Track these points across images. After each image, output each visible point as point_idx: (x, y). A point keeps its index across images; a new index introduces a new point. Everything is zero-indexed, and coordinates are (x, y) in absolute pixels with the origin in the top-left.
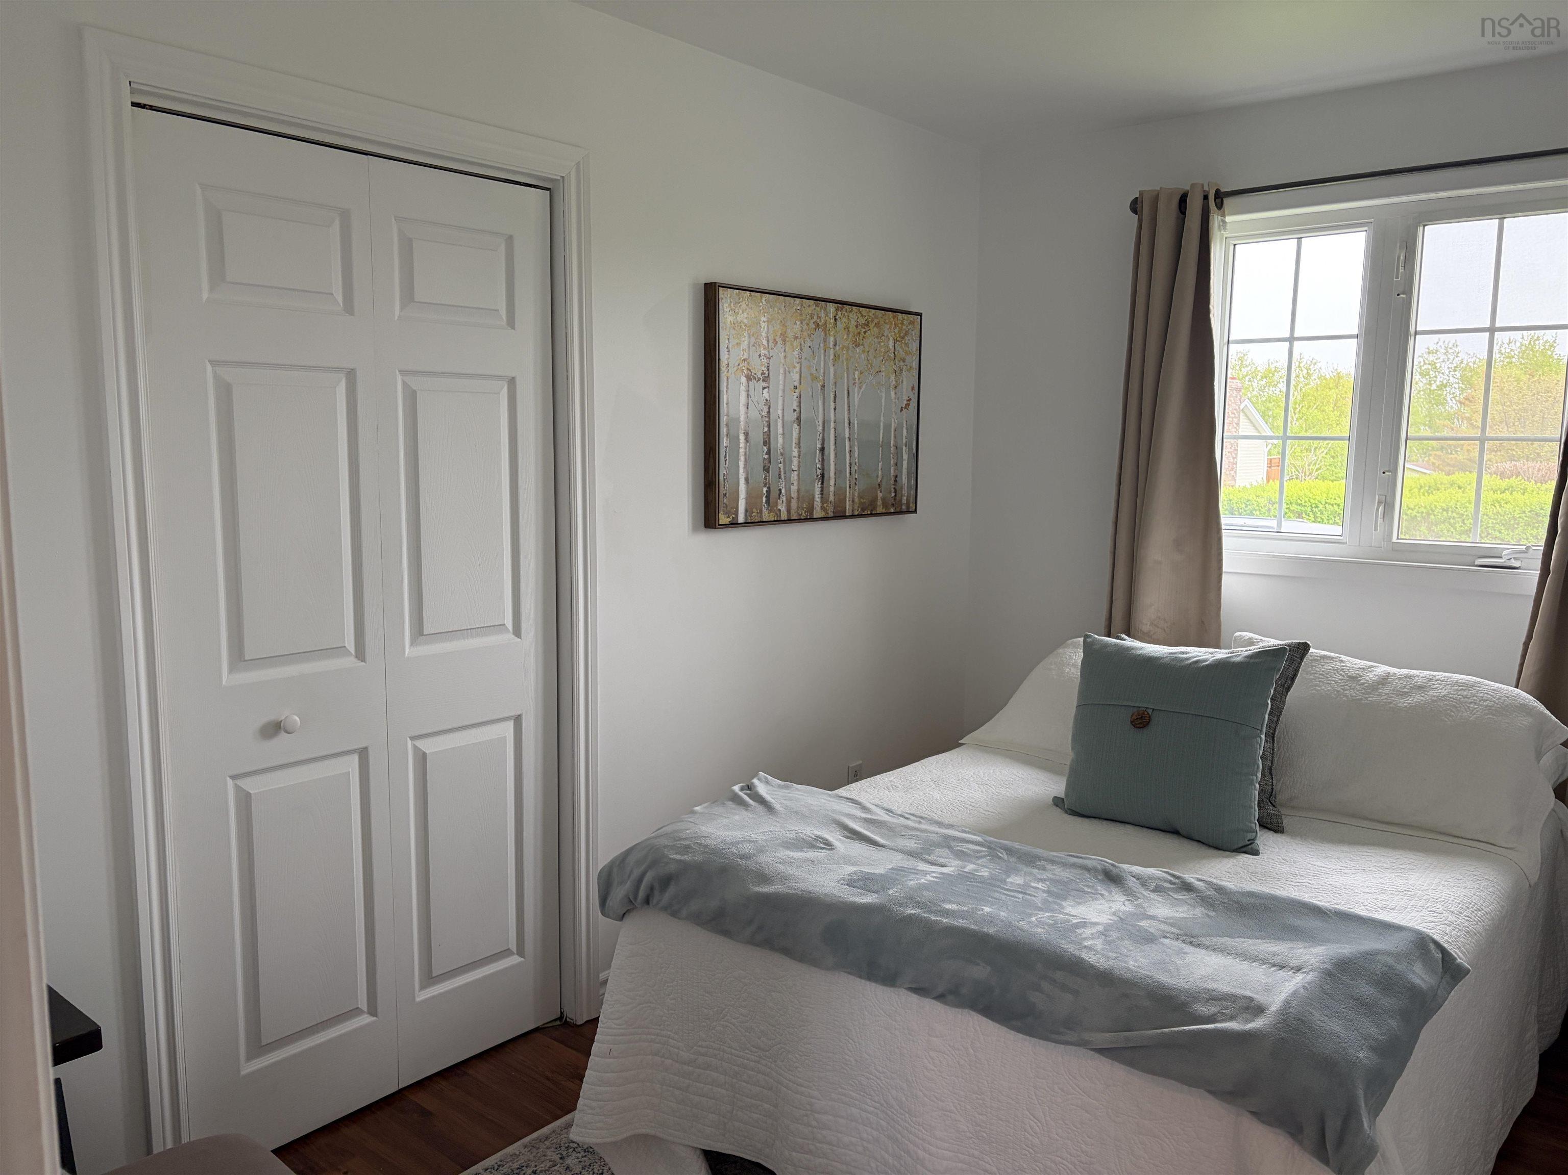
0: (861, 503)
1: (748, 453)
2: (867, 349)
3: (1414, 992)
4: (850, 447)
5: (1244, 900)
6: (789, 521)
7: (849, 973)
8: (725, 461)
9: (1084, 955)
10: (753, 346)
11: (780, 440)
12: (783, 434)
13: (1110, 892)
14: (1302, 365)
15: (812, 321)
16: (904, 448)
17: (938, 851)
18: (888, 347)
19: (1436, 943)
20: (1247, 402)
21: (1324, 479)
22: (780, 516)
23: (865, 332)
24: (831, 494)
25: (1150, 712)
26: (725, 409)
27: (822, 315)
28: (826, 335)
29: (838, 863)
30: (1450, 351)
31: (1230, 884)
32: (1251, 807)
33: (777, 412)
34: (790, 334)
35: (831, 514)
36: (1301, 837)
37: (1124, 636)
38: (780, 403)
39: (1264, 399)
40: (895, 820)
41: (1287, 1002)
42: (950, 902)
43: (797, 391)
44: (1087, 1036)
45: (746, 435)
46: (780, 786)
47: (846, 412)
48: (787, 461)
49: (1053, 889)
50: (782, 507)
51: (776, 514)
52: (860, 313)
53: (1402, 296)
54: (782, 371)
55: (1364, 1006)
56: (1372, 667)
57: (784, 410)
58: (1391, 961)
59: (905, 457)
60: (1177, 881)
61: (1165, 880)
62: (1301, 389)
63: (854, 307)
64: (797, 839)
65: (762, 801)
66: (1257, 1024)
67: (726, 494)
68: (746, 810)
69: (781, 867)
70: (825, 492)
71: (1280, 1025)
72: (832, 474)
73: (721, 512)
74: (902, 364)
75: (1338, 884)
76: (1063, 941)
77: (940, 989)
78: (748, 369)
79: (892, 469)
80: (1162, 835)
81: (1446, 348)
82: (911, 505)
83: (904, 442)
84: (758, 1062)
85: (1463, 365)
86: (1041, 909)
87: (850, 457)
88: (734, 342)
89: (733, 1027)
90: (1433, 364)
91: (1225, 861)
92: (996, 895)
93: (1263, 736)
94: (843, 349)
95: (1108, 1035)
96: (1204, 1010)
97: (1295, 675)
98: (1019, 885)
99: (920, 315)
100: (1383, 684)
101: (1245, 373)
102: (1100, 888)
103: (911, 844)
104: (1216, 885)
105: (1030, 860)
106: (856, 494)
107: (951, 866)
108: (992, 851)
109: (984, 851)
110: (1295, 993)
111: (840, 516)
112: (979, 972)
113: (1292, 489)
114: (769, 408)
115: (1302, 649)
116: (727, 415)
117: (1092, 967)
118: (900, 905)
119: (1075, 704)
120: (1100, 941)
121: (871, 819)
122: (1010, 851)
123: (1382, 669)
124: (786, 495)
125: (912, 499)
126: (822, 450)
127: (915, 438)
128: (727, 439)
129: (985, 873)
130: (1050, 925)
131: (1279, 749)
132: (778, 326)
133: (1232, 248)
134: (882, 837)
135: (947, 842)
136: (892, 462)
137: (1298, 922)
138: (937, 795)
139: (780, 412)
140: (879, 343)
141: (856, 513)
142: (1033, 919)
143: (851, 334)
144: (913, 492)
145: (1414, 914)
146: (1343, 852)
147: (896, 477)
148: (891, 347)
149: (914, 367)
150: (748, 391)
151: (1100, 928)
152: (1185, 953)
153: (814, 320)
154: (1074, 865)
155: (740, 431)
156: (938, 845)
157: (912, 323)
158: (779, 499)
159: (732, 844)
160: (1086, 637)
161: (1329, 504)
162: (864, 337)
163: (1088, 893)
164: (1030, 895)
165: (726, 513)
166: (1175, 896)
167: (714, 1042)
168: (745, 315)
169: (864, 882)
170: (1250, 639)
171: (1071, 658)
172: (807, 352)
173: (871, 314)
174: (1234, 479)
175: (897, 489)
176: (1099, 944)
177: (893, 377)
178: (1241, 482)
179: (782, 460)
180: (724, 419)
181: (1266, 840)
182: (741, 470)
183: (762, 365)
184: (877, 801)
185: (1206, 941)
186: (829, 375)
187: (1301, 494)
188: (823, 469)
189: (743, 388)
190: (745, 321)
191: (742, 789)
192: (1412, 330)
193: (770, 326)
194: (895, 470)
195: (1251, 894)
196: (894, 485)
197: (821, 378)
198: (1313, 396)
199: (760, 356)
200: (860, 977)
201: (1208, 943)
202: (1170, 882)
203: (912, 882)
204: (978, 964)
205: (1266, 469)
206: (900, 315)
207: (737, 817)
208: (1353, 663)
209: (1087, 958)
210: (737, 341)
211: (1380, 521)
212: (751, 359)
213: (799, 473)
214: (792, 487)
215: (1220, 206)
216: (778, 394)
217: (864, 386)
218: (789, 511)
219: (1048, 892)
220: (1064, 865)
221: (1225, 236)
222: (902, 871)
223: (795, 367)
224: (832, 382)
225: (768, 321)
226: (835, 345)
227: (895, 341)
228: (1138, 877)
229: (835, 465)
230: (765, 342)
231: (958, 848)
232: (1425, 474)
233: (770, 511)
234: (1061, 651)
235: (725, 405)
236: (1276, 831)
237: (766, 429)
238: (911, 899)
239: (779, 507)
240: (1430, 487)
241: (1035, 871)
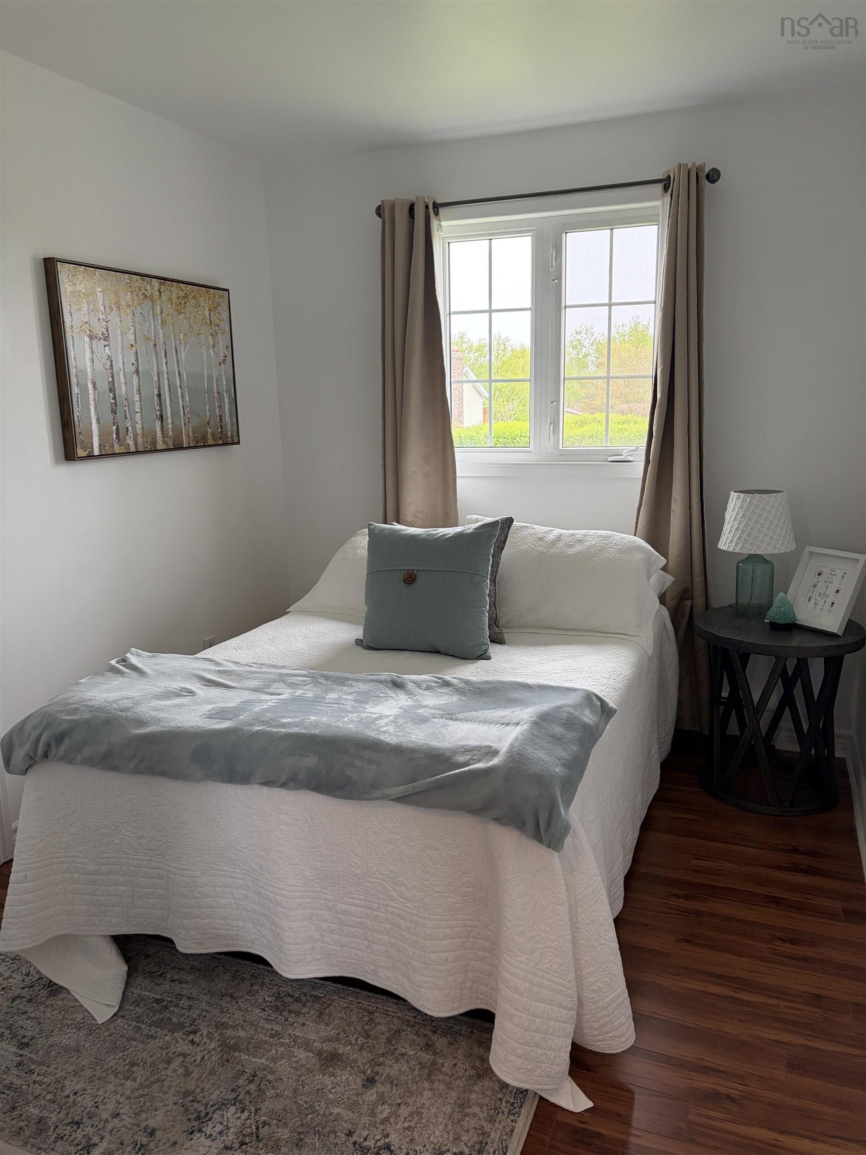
0: (195, 437)
1: (97, 398)
2: (188, 316)
3: (586, 727)
4: (182, 393)
5: (483, 687)
6: (137, 452)
7: (215, 781)
8: (78, 405)
9: (382, 737)
10: (92, 311)
11: (123, 388)
12: (126, 383)
13: (397, 695)
14: (500, 342)
15: (141, 293)
16: (225, 394)
17: (275, 685)
18: (205, 315)
19: (597, 696)
20: (467, 368)
21: (519, 420)
22: (129, 449)
23: (185, 303)
24: (170, 430)
25: (415, 572)
26: (74, 363)
27: (148, 287)
28: (153, 304)
29: (199, 704)
30: (589, 332)
31: (474, 679)
32: (484, 628)
33: (118, 365)
34: (123, 303)
35: (172, 447)
36: (516, 645)
37: (395, 523)
38: (120, 358)
39: (478, 366)
40: (242, 669)
41: (512, 745)
42: (286, 717)
43: (133, 348)
44: (387, 791)
45: (94, 384)
46: (149, 657)
47: (176, 366)
48: (131, 404)
49: (358, 698)
50: (131, 442)
51: (126, 447)
52: (180, 287)
53: (556, 281)
54: (119, 332)
55: (558, 740)
56: (552, 530)
57: (123, 363)
58: (571, 710)
59: (226, 400)
60: (440, 681)
61: (432, 682)
62: (501, 359)
63: (174, 283)
64: (166, 692)
65: (134, 668)
66: (495, 761)
67: (81, 432)
68: (123, 676)
69: (154, 713)
70: (164, 429)
71: (508, 760)
72: (169, 415)
73: (79, 447)
74: (217, 328)
75: (539, 671)
76: (367, 730)
77: (283, 780)
78: (90, 331)
79: (217, 410)
80: (429, 655)
81: (586, 330)
82: (235, 438)
83: (225, 389)
84: (150, 860)
85: (597, 342)
86: (351, 712)
87: (183, 401)
88: (74, 308)
89: (127, 838)
90: (579, 341)
91: (470, 666)
92: (319, 708)
93: (488, 581)
94: (168, 315)
95: (401, 788)
96: (461, 759)
97: (506, 539)
98: (334, 698)
99: (228, 290)
100: (558, 541)
101: (465, 348)
102: (390, 693)
103: (255, 684)
104: (465, 679)
105: (341, 681)
106: (191, 430)
107: (286, 694)
108: (314, 680)
109: (308, 680)
110: (516, 739)
111: (178, 447)
112: (311, 761)
113: (499, 427)
114: (112, 362)
115: (510, 521)
116: (76, 368)
117: (388, 744)
118: (250, 725)
119: (366, 573)
120: (392, 726)
121: (222, 670)
122: (327, 678)
123: (557, 531)
124: (133, 431)
125: (235, 434)
126: (159, 395)
127: (233, 386)
128: (77, 387)
129: (310, 695)
130: (358, 722)
131: (499, 590)
132: (112, 296)
133: (447, 244)
134: (233, 682)
135: (281, 678)
136: (217, 404)
137: (516, 695)
138: (272, 648)
139: (121, 366)
140: (197, 311)
141: (192, 445)
142: (346, 719)
143: (174, 304)
144: (235, 428)
145: (584, 682)
146: (540, 651)
147: (221, 416)
148: (207, 315)
149: (226, 330)
150: (92, 348)
151: (392, 718)
152: (448, 726)
153: (142, 292)
154: (372, 681)
155: (88, 380)
156: (275, 681)
157: (222, 297)
158: (127, 434)
159: (113, 702)
160: (370, 525)
161: (523, 436)
162: (184, 307)
163: (382, 697)
164: (343, 704)
165: (83, 448)
166: (440, 691)
167: (113, 853)
168: (83, 286)
169: (222, 714)
170: (477, 519)
171: (361, 542)
172: (138, 318)
173: (189, 289)
174: (462, 422)
175: (223, 426)
176: (391, 729)
177: (210, 338)
178: (466, 424)
179: (126, 404)
180: (73, 372)
181: (495, 650)
182: (93, 413)
183: (102, 327)
184: (227, 658)
185: (460, 716)
186: (159, 336)
187: (505, 430)
188: (161, 411)
189: (87, 346)
190: (83, 291)
191: (118, 662)
192: (563, 305)
193: (105, 296)
194: (219, 412)
195: (487, 682)
196: (220, 422)
197: (153, 338)
198: (509, 363)
199: (99, 319)
200: (223, 782)
201: (461, 717)
202: (436, 682)
203: (258, 708)
204: (309, 756)
205: (482, 415)
206: (212, 291)
207: (115, 683)
208: (540, 529)
209: (384, 739)
210: (77, 307)
211: (551, 435)
212: (91, 322)
213: (142, 414)
214: (137, 425)
215: (437, 214)
216: (118, 350)
217: (188, 345)
218: (136, 445)
219: (355, 700)
220: (365, 681)
221: (442, 236)
222: (249, 702)
223: (130, 329)
224: (162, 342)
225: (103, 292)
226: (162, 312)
227: (210, 310)
228: (415, 682)
229: (171, 407)
230: (102, 309)
231: (290, 681)
232: (578, 414)
233: (121, 445)
234: (353, 539)
235: (73, 360)
236: (500, 643)
237: (110, 379)
238: (257, 720)
239: (128, 442)
240: (581, 422)
241: (345, 688)
